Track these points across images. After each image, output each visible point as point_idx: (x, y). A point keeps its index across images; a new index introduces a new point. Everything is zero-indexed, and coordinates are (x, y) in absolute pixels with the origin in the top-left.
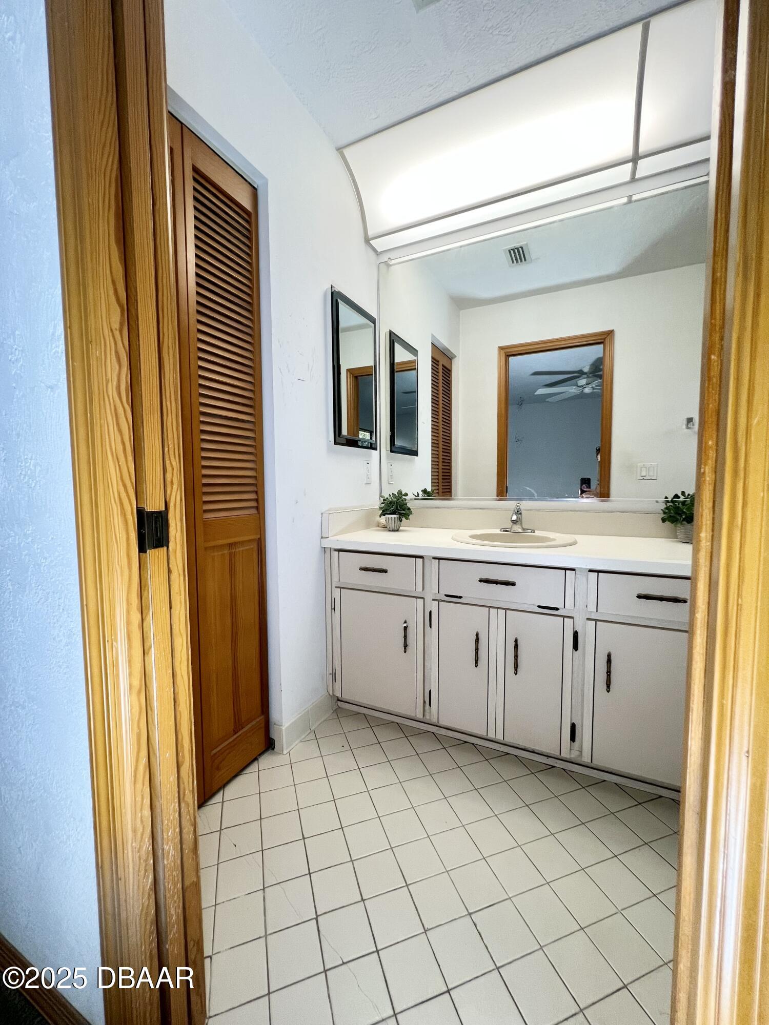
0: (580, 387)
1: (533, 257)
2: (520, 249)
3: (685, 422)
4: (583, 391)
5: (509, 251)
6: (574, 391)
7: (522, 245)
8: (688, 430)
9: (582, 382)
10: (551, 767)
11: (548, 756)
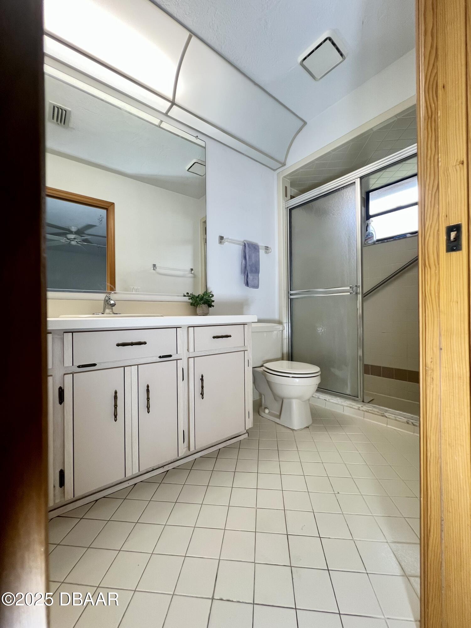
0: (68, 239)
1: (71, 125)
2: (64, 112)
3: (152, 266)
4: (70, 242)
5: (54, 107)
6: (63, 241)
7: (68, 110)
8: (154, 271)
9: (72, 236)
10: (166, 472)
11: (163, 466)
